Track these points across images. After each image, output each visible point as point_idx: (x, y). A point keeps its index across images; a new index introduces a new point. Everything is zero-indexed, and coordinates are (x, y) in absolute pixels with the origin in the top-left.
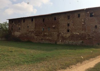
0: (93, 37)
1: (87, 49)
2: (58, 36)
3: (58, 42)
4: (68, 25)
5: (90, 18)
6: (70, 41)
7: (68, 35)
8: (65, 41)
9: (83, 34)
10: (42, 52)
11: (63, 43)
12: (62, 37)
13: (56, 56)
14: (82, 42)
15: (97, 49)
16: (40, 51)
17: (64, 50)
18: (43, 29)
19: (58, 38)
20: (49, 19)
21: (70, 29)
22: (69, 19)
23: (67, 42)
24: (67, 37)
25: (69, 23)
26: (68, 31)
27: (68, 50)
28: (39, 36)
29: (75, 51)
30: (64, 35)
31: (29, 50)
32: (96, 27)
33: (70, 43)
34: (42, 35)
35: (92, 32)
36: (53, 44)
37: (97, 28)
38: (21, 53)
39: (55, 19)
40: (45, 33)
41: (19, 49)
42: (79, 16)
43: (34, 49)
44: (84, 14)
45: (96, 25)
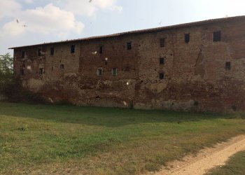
0: (221, 90)
2: (137, 88)
3: (137, 104)
4: (162, 61)
5: (213, 44)
6: (166, 102)
7: (162, 86)
8: (153, 100)
9: (197, 82)
10: (99, 129)
11: (149, 107)
12: (148, 91)
13: (132, 138)
14: (196, 104)
15: (232, 121)
16: (92, 127)
18: (100, 70)
19: (137, 94)
20: (113, 48)
21: (165, 70)
22: (162, 46)
23: (159, 103)
24: (159, 91)
25: (162, 56)
26: (161, 76)
27: (162, 124)
28: (90, 88)
29: (178, 125)
30: (152, 87)
31: (67, 124)
32: (228, 65)
33: (167, 107)
34: (98, 86)
35: (219, 79)
37: (232, 69)
38: (46, 131)
39: (129, 48)
40: (105, 83)
41: (40, 123)
42: (187, 39)
43: (77, 121)
44: (198, 33)
45: (229, 61)
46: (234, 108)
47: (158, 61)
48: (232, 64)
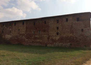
1: (77, 51)
2: (48, 38)
3: (48, 45)
4: (58, 28)
5: (77, 22)
6: (60, 44)
7: (58, 38)
8: (55, 43)
9: (71, 36)
10: (36, 55)
11: (53, 46)
12: (52, 40)
14: (71, 44)
16: (33, 54)
17: (57, 53)
18: (34, 32)
19: (48, 41)
20: (39, 23)
21: (59, 31)
22: (58, 22)
23: (57, 44)
24: (57, 40)
25: (58, 26)
26: (58, 34)
30: (54, 38)
32: (82, 30)
33: (60, 46)
35: (79, 35)
36: (43, 46)
37: (84, 31)
39: (45, 23)
40: (36, 36)
42: (67, 20)
44: (71, 18)
45: (83, 28)
46: (85, 46)
47: (56, 28)
48: (84, 30)
